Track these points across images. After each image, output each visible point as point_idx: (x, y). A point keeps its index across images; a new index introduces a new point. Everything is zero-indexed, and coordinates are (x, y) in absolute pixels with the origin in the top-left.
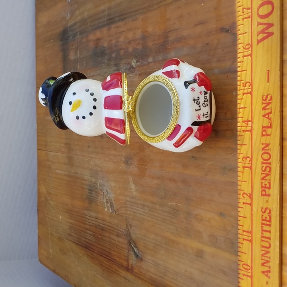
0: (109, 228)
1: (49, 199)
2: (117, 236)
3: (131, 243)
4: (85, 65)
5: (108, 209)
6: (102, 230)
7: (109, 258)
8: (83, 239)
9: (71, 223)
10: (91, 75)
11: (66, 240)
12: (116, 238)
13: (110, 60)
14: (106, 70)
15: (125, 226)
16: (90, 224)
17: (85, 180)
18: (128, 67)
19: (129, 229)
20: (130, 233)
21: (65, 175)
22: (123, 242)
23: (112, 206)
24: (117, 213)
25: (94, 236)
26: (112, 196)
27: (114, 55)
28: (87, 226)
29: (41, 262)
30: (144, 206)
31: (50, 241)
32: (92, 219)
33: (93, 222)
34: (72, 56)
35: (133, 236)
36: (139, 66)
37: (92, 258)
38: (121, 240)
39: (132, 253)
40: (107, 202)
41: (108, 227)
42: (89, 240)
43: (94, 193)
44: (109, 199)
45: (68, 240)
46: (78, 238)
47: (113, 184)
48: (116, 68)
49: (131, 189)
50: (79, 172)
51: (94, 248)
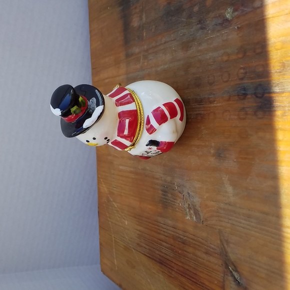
0: (194, 242)
1: (112, 200)
2: (206, 253)
3: (229, 265)
4: (153, 31)
5: (191, 217)
6: (184, 243)
7: (194, 280)
8: (157, 252)
9: (140, 231)
10: (163, 42)
11: (133, 250)
12: (204, 256)
13: (190, 17)
14: (185, 31)
15: (219, 242)
16: (166, 234)
17: (157, 179)
18: (220, 21)
19: (224, 247)
20: (226, 252)
21: (131, 172)
22: (215, 262)
23: (196, 213)
24: (205, 223)
25: (172, 250)
26: (197, 200)
27: (196, 9)
28: (162, 237)
29: (104, 273)
30: (249, 217)
31: (114, 250)
32: (168, 228)
33: (170, 232)
34: (135, 23)
35: (232, 257)
36: (238, 17)
37: (170, 277)
38: (212, 259)
39: (230, 278)
40: (190, 208)
41: (191, 241)
42: (165, 254)
43: (170, 195)
44: (192, 204)
45: (137, 251)
46: (149, 250)
47: (198, 185)
48: (199, 26)
49: (226, 192)
50: (148, 168)
51: (173, 265)
